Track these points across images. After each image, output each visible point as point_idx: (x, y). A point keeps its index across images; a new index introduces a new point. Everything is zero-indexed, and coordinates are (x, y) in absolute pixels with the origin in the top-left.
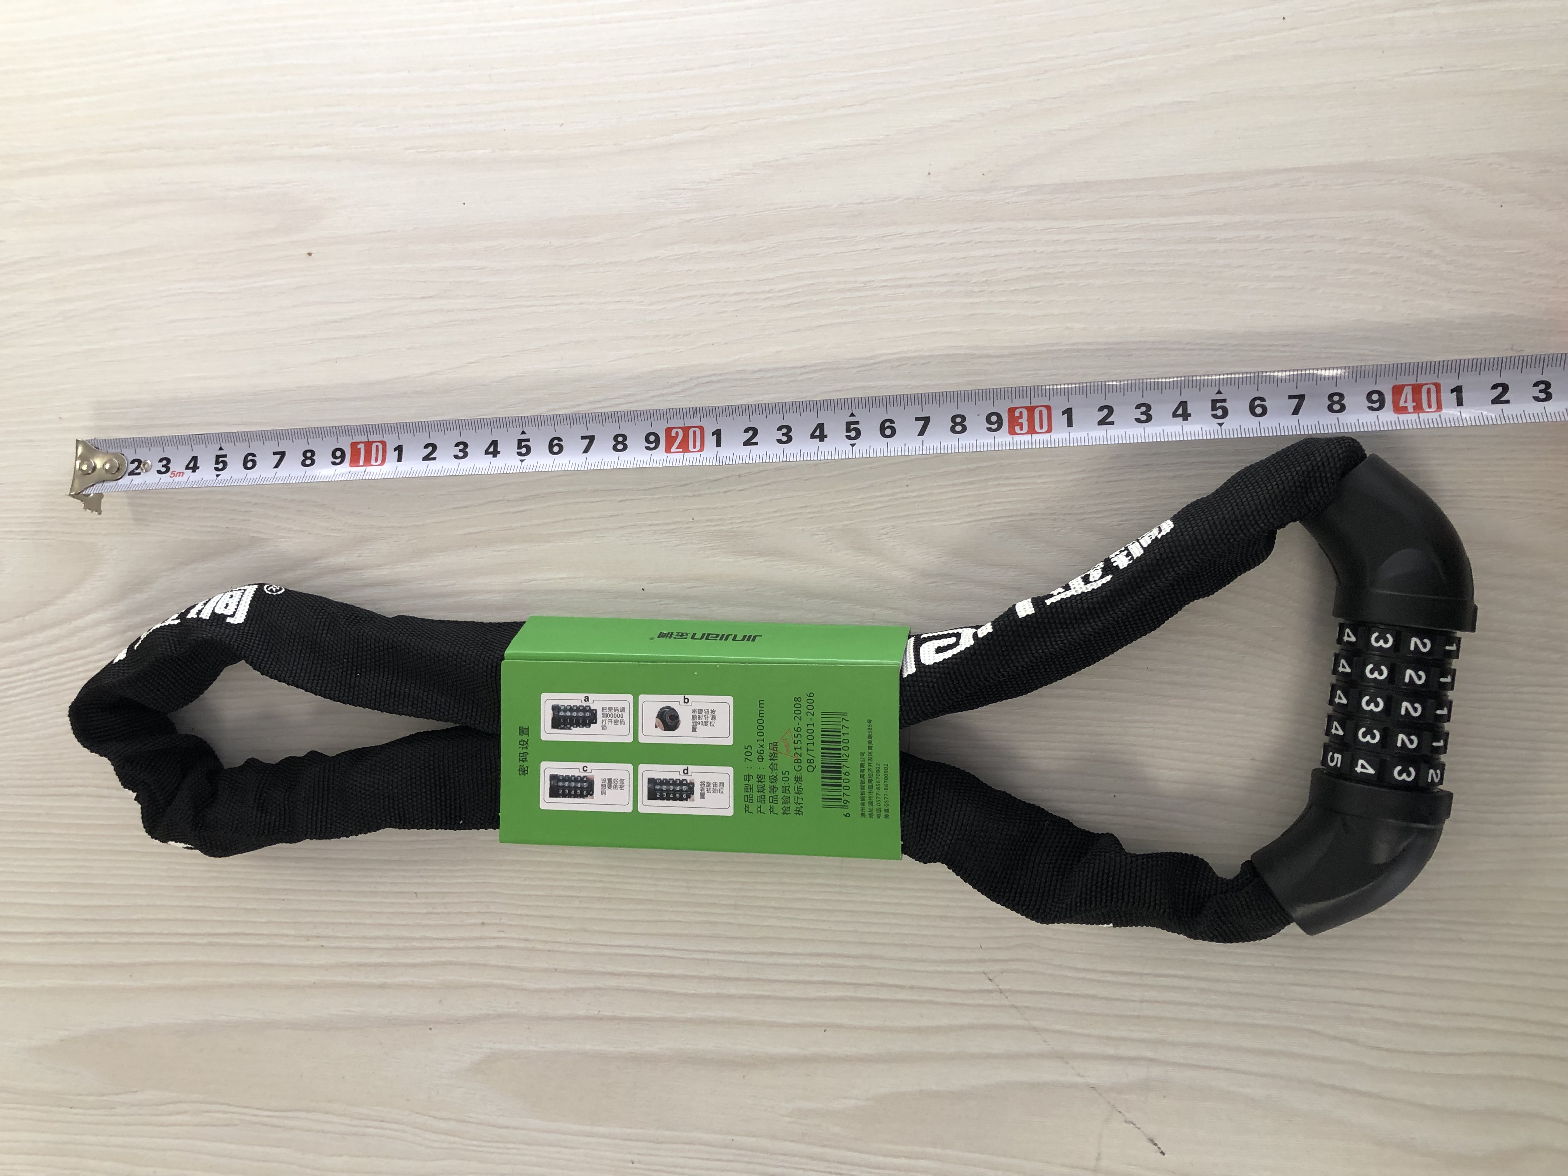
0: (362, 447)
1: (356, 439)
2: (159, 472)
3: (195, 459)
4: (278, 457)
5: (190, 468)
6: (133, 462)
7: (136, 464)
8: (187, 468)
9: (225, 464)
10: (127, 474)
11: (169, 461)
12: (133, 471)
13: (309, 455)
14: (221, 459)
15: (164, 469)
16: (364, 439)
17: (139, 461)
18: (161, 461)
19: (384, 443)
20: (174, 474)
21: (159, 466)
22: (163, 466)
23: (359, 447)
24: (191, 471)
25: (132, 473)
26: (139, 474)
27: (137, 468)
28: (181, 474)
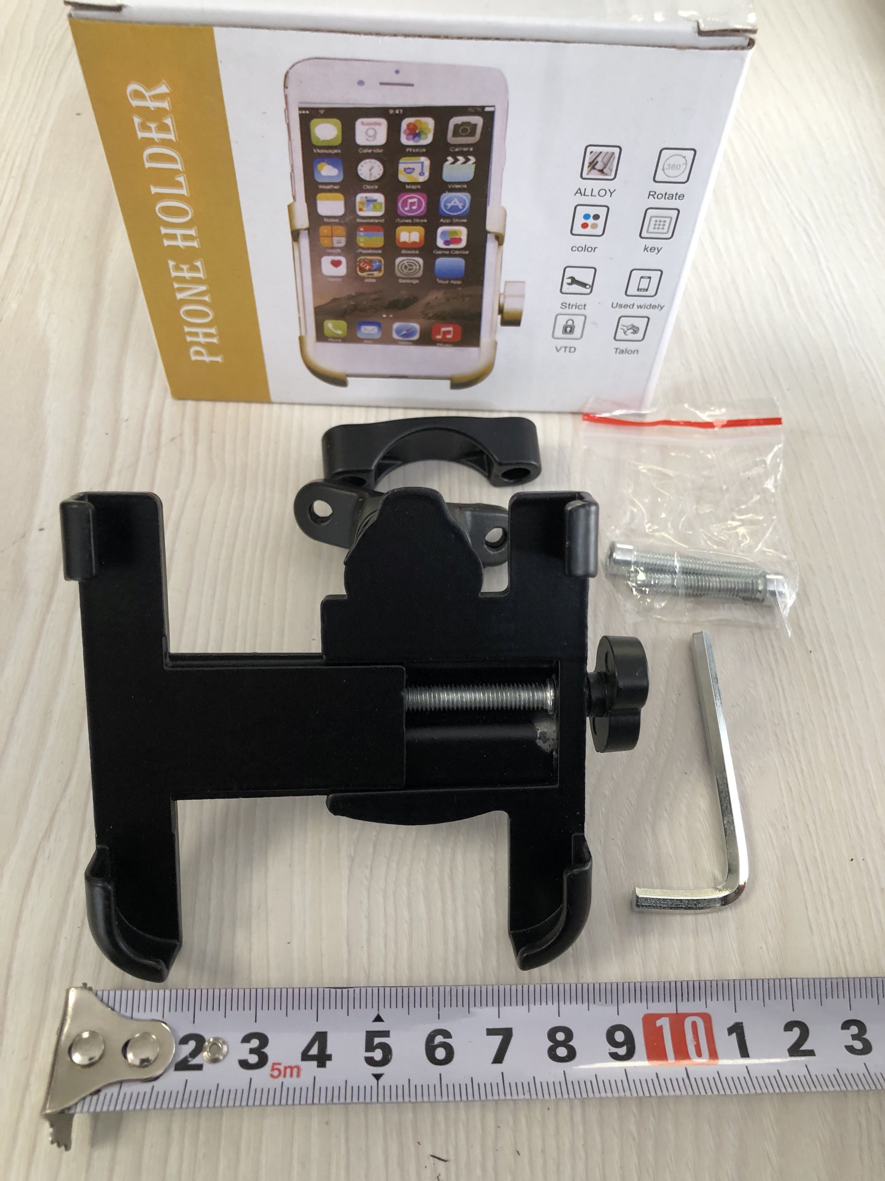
0: (664, 1023)
1: (656, 1008)
2: (244, 1064)
3: (321, 1038)
4: (497, 1040)
5: (312, 1058)
6: (184, 1040)
7: (192, 1044)
8: (305, 1056)
9: (387, 1050)
10: (173, 1068)
11: (264, 1040)
12: (185, 1060)
13: (560, 1036)
14: (377, 1040)
15: (253, 1059)
16: (668, 1007)
17: (200, 1040)
18: (247, 1039)
19: (707, 1018)
20: (279, 1071)
21: (244, 1052)
22: (252, 1051)
23: (659, 1023)
24: (315, 1063)
25: (183, 1065)
26: (199, 1067)
27: (195, 1053)
28: (294, 1070)
